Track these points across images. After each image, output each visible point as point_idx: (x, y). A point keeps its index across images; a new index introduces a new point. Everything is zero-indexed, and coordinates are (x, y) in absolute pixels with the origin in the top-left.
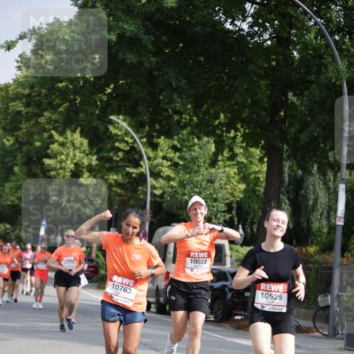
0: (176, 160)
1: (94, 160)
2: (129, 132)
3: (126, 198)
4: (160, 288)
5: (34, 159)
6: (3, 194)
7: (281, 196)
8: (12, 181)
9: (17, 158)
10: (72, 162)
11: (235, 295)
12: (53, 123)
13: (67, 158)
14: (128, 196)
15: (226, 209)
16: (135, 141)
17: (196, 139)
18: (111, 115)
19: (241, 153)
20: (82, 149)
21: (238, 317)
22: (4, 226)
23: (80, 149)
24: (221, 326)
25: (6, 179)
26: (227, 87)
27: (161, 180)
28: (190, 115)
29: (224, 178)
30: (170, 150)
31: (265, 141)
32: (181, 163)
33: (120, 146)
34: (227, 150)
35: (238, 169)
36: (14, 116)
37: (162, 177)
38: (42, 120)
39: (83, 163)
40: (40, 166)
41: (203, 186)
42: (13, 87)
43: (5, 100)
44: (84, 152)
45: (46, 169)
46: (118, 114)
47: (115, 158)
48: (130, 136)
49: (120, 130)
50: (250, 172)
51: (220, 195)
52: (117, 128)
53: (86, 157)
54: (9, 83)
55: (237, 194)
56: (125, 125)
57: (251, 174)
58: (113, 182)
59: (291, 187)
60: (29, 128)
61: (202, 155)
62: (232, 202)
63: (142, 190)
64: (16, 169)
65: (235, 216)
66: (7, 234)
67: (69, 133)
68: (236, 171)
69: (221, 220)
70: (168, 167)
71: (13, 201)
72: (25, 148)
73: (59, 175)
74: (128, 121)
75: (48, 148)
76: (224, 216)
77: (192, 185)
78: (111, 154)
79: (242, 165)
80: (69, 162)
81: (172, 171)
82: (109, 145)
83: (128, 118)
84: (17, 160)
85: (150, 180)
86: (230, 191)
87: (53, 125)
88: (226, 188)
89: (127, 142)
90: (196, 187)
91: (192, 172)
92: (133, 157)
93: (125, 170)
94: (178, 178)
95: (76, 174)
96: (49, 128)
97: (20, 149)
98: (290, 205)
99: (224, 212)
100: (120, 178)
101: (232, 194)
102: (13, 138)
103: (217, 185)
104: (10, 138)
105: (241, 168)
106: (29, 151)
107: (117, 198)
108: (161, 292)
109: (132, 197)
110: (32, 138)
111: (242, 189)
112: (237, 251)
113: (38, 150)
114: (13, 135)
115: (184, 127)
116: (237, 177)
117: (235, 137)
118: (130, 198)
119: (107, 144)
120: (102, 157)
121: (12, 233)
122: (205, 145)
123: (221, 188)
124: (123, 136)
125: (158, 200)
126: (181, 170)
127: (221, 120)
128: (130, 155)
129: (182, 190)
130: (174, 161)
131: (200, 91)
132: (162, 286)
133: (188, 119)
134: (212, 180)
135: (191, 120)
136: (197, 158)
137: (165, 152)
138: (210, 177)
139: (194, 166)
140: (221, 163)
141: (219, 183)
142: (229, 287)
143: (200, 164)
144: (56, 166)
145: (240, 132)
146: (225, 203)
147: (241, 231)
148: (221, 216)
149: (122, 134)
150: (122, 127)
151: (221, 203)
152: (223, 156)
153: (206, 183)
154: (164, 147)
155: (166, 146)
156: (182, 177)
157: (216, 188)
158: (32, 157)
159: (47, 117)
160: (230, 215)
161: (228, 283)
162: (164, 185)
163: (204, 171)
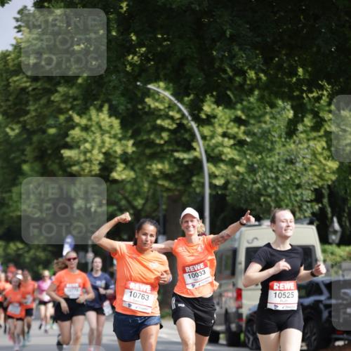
0: (242, 136)
1: (130, 146)
2: (175, 105)
3: (177, 193)
4: (230, 311)
5: (49, 152)
6: (11, 203)
8: (21, 183)
9: (26, 153)
10: (100, 152)
12: (71, 100)
13: (93, 147)
14: (179, 191)
15: (313, 197)
16: (183, 115)
17: (268, 109)
18: (149, 84)
19: (330, 120)
20: (113, 132)
21: (340, 343)
22: (15, 245)
23: (109, 133)
25: (14, 182)
26: (305, 30)
27: (222, 166)
28: (256, 73)
29: (307, 156)
30: (232, 124)
32: (248, 140)
33: (163, 124)
34: (310, 117)
35: (327, 142)
36: (16, 98)
37: (223, 161)
38: (56, 98)
39: (115, 152)
40: (57, 161)
41: (280, 168)
42: (13, 56)
43: (4, 75)
44: (115, 136)
45: (66, 164)
46: (156, 79)
47: (158, 141)
48: (177, 109)
49: (162, 102)
51: (304, 180)
52: (157, 100)
53: (118, 143)
54: (7, 51)
55: (327, 176)
56: (167, 94)
58: (157, 173)
60: (39, 110)
61: (277, 125)
62: (322, 187)
63: (198, 182)
64: (25, 167)
65: (327, 206)
66: (19, 256)
67: (93, 112)
68: (324, 144)
69: (308, 214)
70: (231, 147)
72: (35, 138)
73: (83, 170)
74: (172, 89)
75: (67, 135)
76: (312, 207)
77: (265, 169)
78: (152, 136)
80: (95, 152)
81: (235, 152)
82: (148, 124)
83: (171, 85)
84: (26, 155)
85: (208, 167)
86: (318, 173)
87: (71, 103)
88: (312, 170)
89: (172, 118)
90: (271, 170)
91: (264, 151)
92: (183, 139)
93: (172, 155)
94: (245, 161)
95: (107, 167)
96: (66, 108)
97: (29, 140)
99: (311, 201)
100: (167, 167)
101: (321, 177)
102: (20, 125)
103: (299, 166)
104: (14, 127)
106: (41, 142)
107: (165, 194)
108: (232, 316)
109: (185, 191)
110: (45, 123)
111: (335, 169)
112: (332, 253)
113: (53, 139)
114: (18, 122)
115: (251, 92)
116: (326, 153)
117: (318, 99)
118: (182, 193)
119: (146, 123)
120: (141, 142)
121: (26, 255)
122: (279, 113)
123: (306, 169)
124: (167, 110)
125: (220, 192)
126: (247, 149)
127: (300, 76)
128: (178, 134)
129: (252, 176)
130: (239, 138)
131: (269, 40)
132: (232, 309)
133: (254, 78)
134: (292, 159)
135: (259, 79)
136: (269, 131)
137: (225, 127)
138: (289, 156)
139: (266, 143)
140: (302, 136)
141: (301, 163)
142: (324, 302)
143: (274, 139)
144: (79, 158)
145: (327, 91)
146: (312, 189)
147: (337, 226)
148: (308, 207)
149: (165, 108)
150: (163, 97)
151: (306, 189)
152: (305, 126)
153: (284, 165)
154: (223, 121)
155: (226, 118)
156: (251, 159)
157: (298, 169)
158: (46, 150)
159: (62, 93)
160: (320, 205)
161: (322, 298)
162: (226, 171)
163: (280, 148)
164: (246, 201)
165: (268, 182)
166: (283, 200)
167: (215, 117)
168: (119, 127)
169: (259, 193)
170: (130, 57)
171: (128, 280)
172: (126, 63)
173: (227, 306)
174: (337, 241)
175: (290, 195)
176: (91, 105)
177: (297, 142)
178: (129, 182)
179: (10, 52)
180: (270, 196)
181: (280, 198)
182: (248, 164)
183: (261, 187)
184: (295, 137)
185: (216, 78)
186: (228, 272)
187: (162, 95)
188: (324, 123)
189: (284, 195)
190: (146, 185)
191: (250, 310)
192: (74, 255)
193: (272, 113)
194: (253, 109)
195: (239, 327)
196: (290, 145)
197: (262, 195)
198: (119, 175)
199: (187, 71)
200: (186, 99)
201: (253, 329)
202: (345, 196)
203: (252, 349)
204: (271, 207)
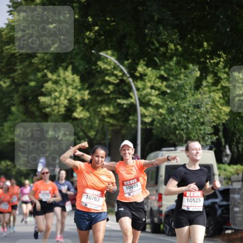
0: (164, 89)
1: (86, 95)
2: (118, 66)
3: (118, 127)
4: (153, 209)
6: (3, 134)
8: (10, 120)
9: (14, 99)
10: (65, 98)
11: (224, 211)
12: (45, 62)
13: (61, 95)
14: (120, 126)
15: (213, 131)
16: (124, 74)
17: (183, 70)
18: (101, 52)
19: (225, 78)
20: (75, 85)
21: (229, 232)
22: (5, 163)
23: (72, 85)
24: (213, 241)
25: (5, 119)
26: (209, 17)
27: (150, 109)
28: (175, 45)
29: (209, 103)
30: (157, 80)
32: (168, 91)
33: (110, 79)
34: (211, 76)
35: (222, 94)
37: (151, 106)
38: (35, 61)
39: (76, 99)
40: (36, 105)
41: (190, 111)
42: (6, 31)
44: (76, 88)
45: (42, 106)
46: (105, 49)
47: (106, 91)
48: (119, 69)
49: (109, 64)
51: (206, 119)
52: (106, 63)
53: (78, 92)
54: (2, 28)
55: (223, 117)
56: (113, 59)
58: (105, 114)
61: (188, 82)
62: (218, 125)
63: (133, 120)
64: (13, 109)
65: (222, 137)
66: (8, 170)
67: (61, 71)
68: (221, 95)
69: (209, 142)
70: (157, 96)
72: (20, 89)
73: (54, 111)
74: (116, 55)
75: (42, 87)
76: (211, 138)
77: (179, 111)
78: (102, 88)
79: (226, 90)
80: (62, 98)
81: (160, 100)
82: (99, 80)
83: (115, 53)
84: (14, 100)
85: (140, 110)
86: (216, 115)
87: (46, 64)
88: (212, 112)
89: (116, 76)
90: (184, 112)
91: (179, 99)
92: (123, 90)
93: (116, 101)
94: (166, 106)
95: (70, 109)
96: (42, 68)
97: (16, 90)
99: (211, 134)
100: (112, 109)
101: (218, 118)
102: (9, 80)
103: (203, 110)
104: (6, 80)
105: (226, 92)
106: (25, 91)
107: (110, 128)
108: (155, 213)
109: (124, 126)
110: (27, 78)
111: (228, 112)
112: (225, 170)
113: (33, 89)
114: (9, 78)
115: (171, 58)
116: (222, 101)
117: (218, 63)
118: (122, 127)
119: (97, 79)
120: (94, 91)
121: (13, 169)
122: (190, 73)
123: (208, 112)
124: (112, 70)
125: (148, 127)
126: (168, 98)
127: (205, 48)
128: (120, 87)
129: (171, 116)
130: (162, 90)
131: (184, 22)
132: (155, 207)
133: (174, 49)
134: (198, 105)
135: (177, 49)
136: (183, 86)
137: (152, 82)
138: (196, 102)
139: (181, 94)
140: (206, 89)
141: (205, 108)
142: (218, 203)
143: (186, 91)
144: (51, 103)
145: (223, 58)
146: (212, 126)
147: (228, 151)
148: (209, 138)
149: (111, 68)
151: (208, 126)
152: (208, 82)
153: (193, 109)
154: (151, 78)
155: (153, 76)
156: (170, 105)
157: (203, 112)
158: (28, 96)
159: (40, 57)
160: (217, 137)
161: (217, 200)
162: (153, 113)
163: (190, 97)
164: (166, 133)
165: (182, 121)
166: (192, 133)
167: (146, 75)
168: (79, 82)
169: (175, 128)
170: (88, 33)
171: (85, 188)
172: (85, 37)
173: (152, 206)
174: (228, 162)
175: (196, 130)
176: (60, 66)
177: (202, 93)
178: (86, 119)
179: (4, 28)
180: (183, 130)
181: (189, 132)
182: (168, 108)
183: (176, 124)
184: (200, 90)
185: (147, 49)
186: (153, 182)
187: (109, 60)
188: (221, 81)
189: (193, 129)
190: (97, 121)
191: (167, 208)
192: (46, 170)
193: (185, 73)
194: (172, 70)
195: (160, 220)
196: (197, 95)
197: (177, 129)
198: (78, 115)
199: (127, 44)
200: (126, 62)
201: (169, 222)
202: (234, 131)
203: (168, 235)
204: (183, 137)
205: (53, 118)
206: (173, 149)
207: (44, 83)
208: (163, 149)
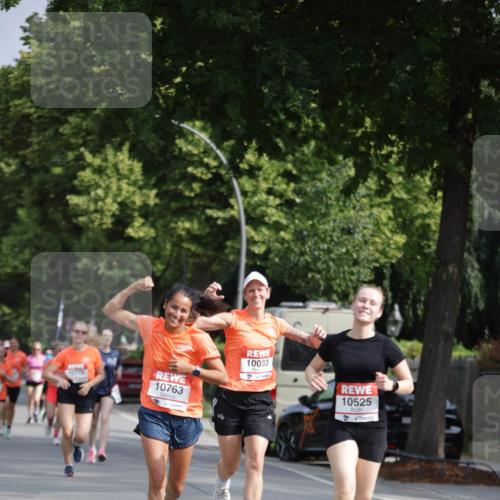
0: (290, 195)
1: (152, 197)
2: (212, 149)
3: (205, 260)
5: (52, 196)
7: (466, 255)
8: (14, 233)
9: (23, 195)
10: (114, 201)
12: (83, 134)
13: (106, 194)
14: (208, 257)
15: (372, 277)
16: (221, 163)
17: (327, 165)
18: (183, 122)
19: (399, 184)
20: (133, 178)
21: (391, 460)
23: (129, 178)
25: (5, 231)
27: (264, 230)
28: (314, 119)
29: (369, 226)
30: (280, 179)
31: (440, 162)
32: (298, 200)
33: (195, 172)
34: (376, 178)
35: (394, 210)
36: (16, 126)
37: (266, 224)
38: (65, 129)
39: (134, 203)
40: (61, 208)
41: (335, 239)
42: (16, 73)
43: (4, 96)
44: (134, 183)
45: (72, 213)
46: (191, 117)
47: (187, 193)
48: (213, 155)
49: (196, 145)
50: (414, 215)
51: (363, 254)
52: (190, 143)
53: (138, 192)
54: (9, 67)
55: (392, 252)
56: (204, 137)
57: (417, 218)
58: (183, 233)
59: (483, 240)
60: (43, 144)
61: (334, 186)
62: (383, 266)
63: (233, 247)
64: (21, 212)
67: (109, 152)
68: (391, 214)
70: (277, 207)
71: (15, 267)
72: (36, 178)
73: (92, 222)
74: (210, 130)
75: (75, 177)
77: (316, 238)
78: (180, 187)
79: (400, 204)
80: (109, 200)
81: (282, 214)
82: (177, 172)
83: (209, 126)
84: (22, 198)
85: (246, 230)
86: (380, 247)
87: (83, 138)
88: (374, 243)
89: (207, 166)
90: (323, 240)
91: (316, 216)
92: (218, 192)
93: (203, 213)
94: (292, 227)
95: (122, 220)
96: (77, 144)
97: (28, 180)
98: (480, 270)
100: (196, 226)
101: (383, 253)
102: (17, 161)
103: (358, 237)
104: (11, 161)
105: (400, 209)
106: (42, 183)
107: (191, 260)
109: (216, 258)
110: (49, 160)
111: (401, 244)
113: (58, 181)
114: (17, 156)
115: (305, 141)
116: (391, 224)
117: (389, 155)
118: (212, 260)
119: (174, 169)
120: (167, 192)
121: (13, 322)
122: (338, 170)
123: (366, 242)
124: (202, 156)
125: (258, 263)
126: (297, 212)
127: (366, 128)
128: (213, 187)
129: (299, 245)
130: (287, 197)
133: (311, 125)
134: (350, 229)
135: (316, 127)
136: (324, 192)
137: (271, 182)
138: (346, 224)
139: (320, 206)
140: (365, 200)
141: (361, 234)
143: (330, 202)
144: (89, 207)
145: (398, 147)
146: (372, 267)
147: (398, 315)
149: (200, 153)
150: (199, 140)
151: (365, 267)
152: (368, 188)
153: (339, 235)
154: (269, 174)
155: (273, 171)
156: (300, 225)
157: (357, 242)
158: (48, 194)
159: (74, 125)
162: (270, 237)
163: (336, 214)
164: (290, 275)
165: (319, 255)
166: (335, 279)
167: (260, 169)
168: (141, 173)
169: (307, 268)
174: (397, 334)
175: (344, 273)
176: (108, 142)
177: (358, 208)
178: (148, 241)
179: (13, 68)
181: (331, 276)
182: (296, 231)
183: (309, 260)
185: (264, 121)
187: (197, 137)
188: (392, 187)
189: (336, 272)
190: (168, 246)
191: (285, 411)
193: (329, 169)
196: (348, 211)
197: (310, 270)
198: (136, 232)
200: (226, 144)
201: (286, 436)
202: (411, 279)
203: (283, 460)
204: (320, 286)
205: (90, 234)
206: (301, 304)
207: (78, 171)
208: (284, 304)
